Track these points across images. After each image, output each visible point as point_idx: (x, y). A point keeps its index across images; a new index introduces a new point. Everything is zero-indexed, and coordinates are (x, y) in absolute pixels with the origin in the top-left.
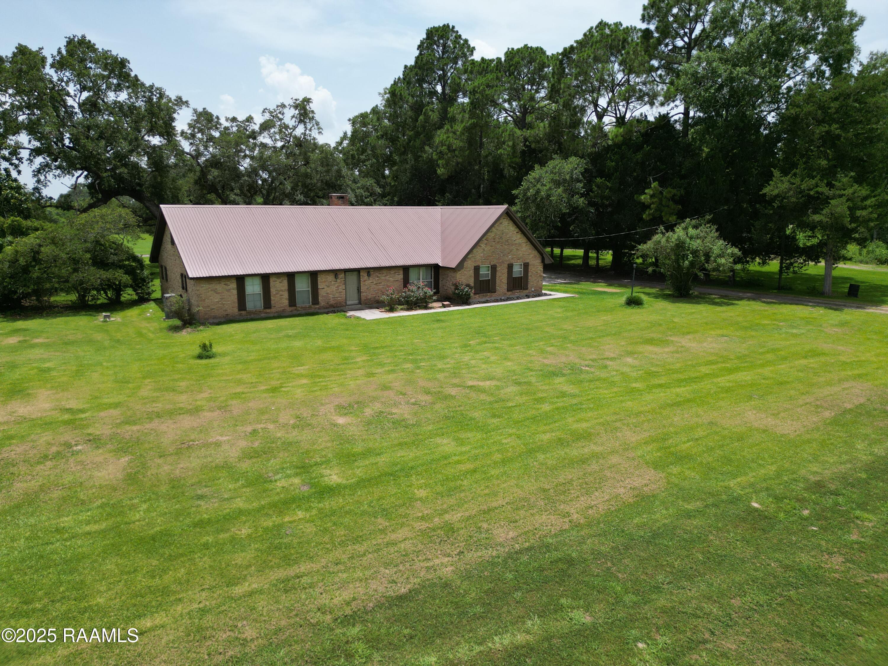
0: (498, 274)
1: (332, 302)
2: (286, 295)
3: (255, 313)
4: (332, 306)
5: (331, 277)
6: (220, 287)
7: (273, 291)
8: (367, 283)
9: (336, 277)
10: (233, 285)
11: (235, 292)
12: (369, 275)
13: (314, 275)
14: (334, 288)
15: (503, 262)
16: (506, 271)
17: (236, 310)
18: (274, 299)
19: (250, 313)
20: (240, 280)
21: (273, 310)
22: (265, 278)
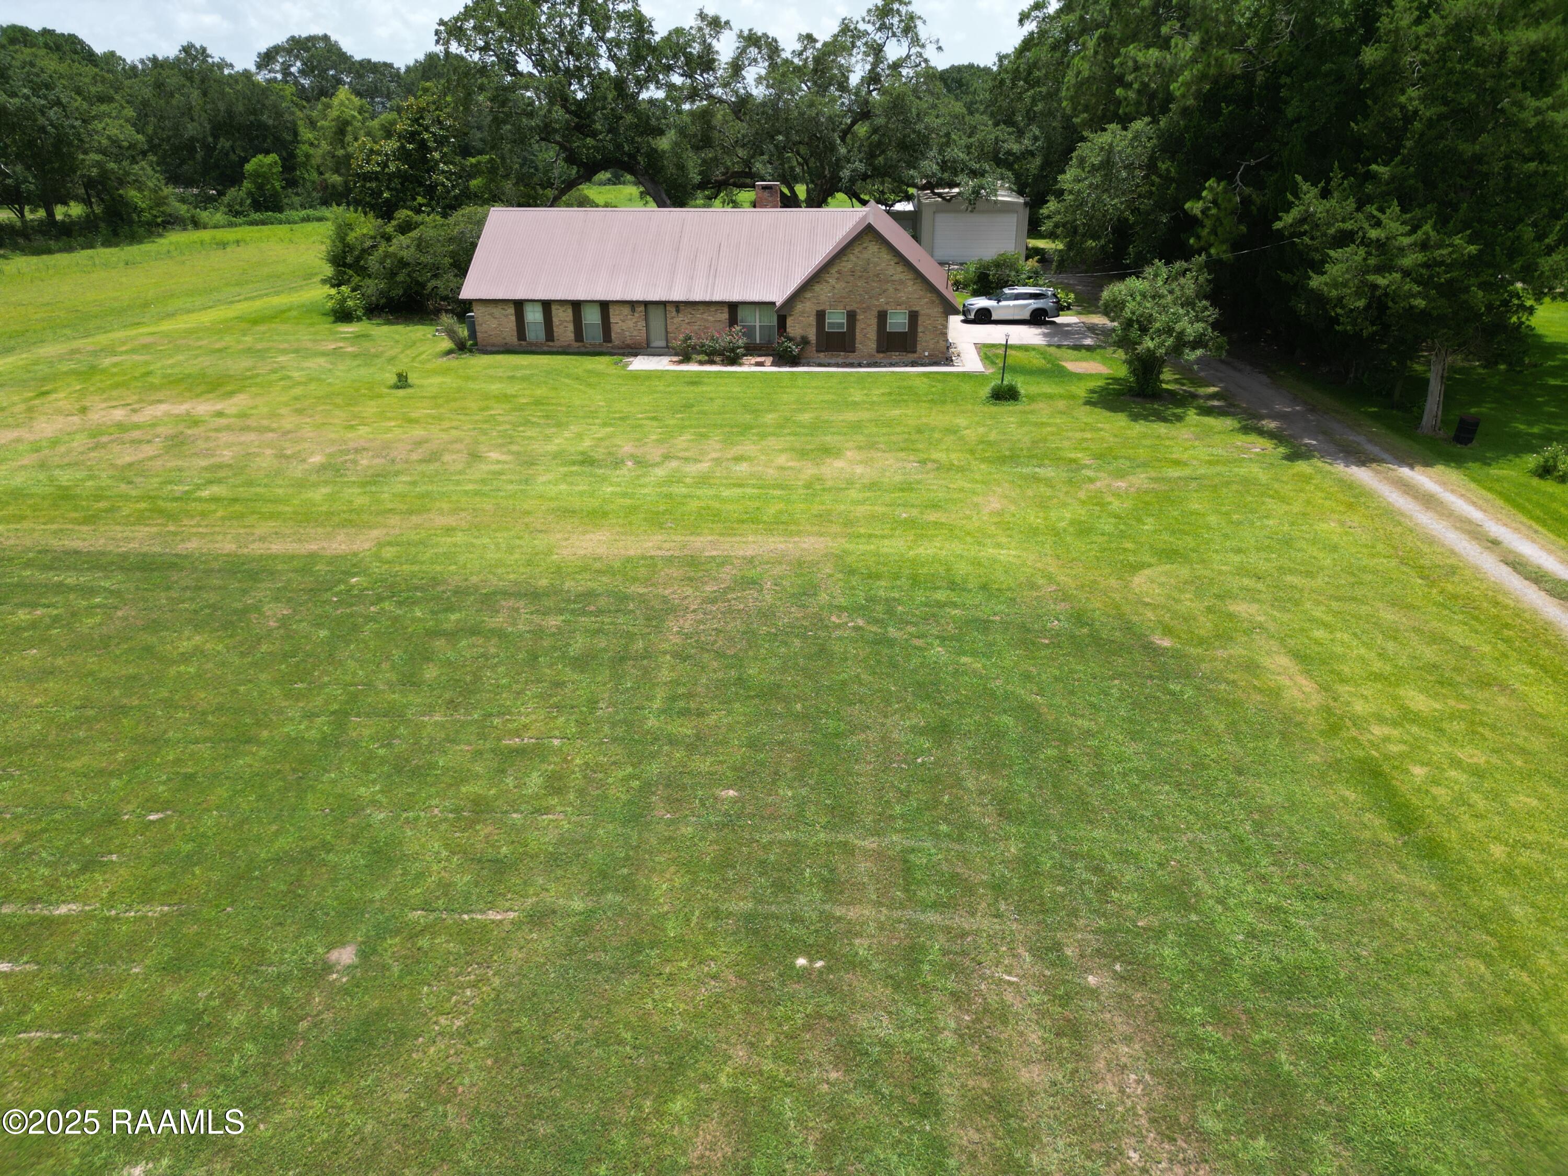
0: (859, 326)
1: (629, 342)
2: (571, 327)
3: (536, 345)
4: (629, 346)
5: (626, 310)
6: (497, 311)
7: (556, 321)
8: (676, 320)
9: (633, 310)
10: (511, 310)
11: (513, 318)
12: (678, 311)
13: (605, 306)
14: (630, 324)
15: (869, 308)
16: (874, 321)
17: (515, 339)
18: (557, 330)
19: (531, 344)
20: (519, 305)
21: (556, 343)
22: (547, 305)
